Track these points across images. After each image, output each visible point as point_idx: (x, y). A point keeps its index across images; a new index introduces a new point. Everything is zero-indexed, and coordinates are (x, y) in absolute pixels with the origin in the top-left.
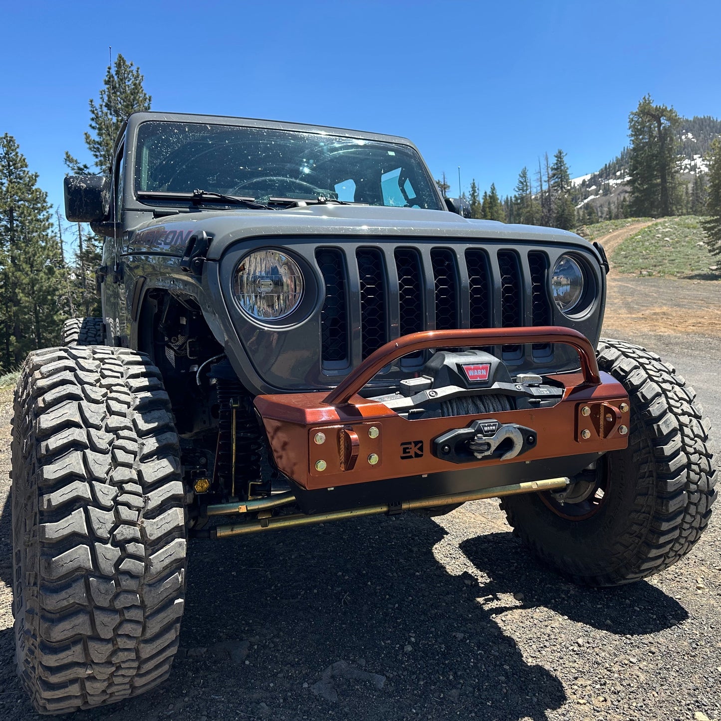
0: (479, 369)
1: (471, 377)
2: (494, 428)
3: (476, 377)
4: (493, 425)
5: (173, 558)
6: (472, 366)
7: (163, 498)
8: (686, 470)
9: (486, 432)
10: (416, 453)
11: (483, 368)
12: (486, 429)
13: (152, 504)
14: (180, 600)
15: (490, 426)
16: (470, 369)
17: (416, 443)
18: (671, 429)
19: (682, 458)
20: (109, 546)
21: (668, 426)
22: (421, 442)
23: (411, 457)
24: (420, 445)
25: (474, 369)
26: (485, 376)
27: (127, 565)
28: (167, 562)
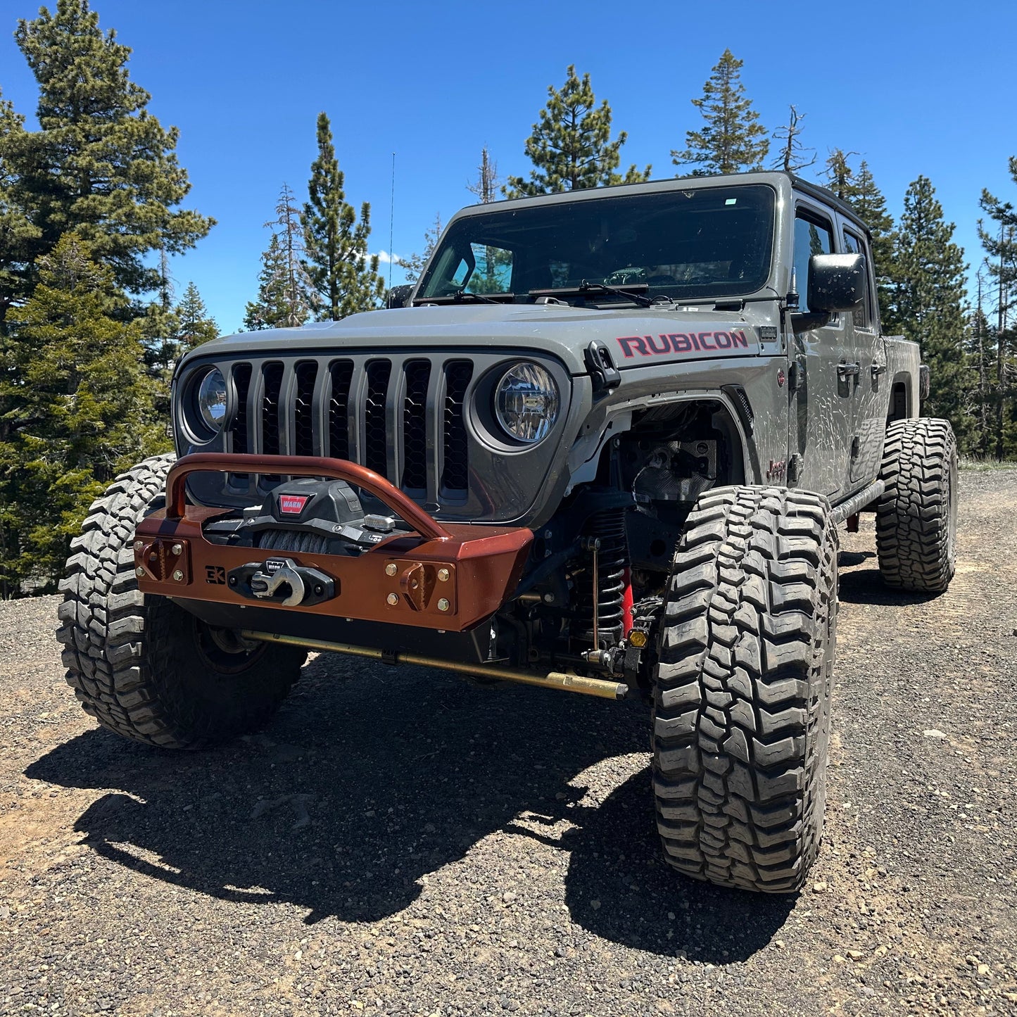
0: (295, 500)
1: (285, 509)
2: (279, 567)
3: (290, 509)
4: (279, 565)
5: (125, 630)
6: (289, 497)
7: (125, 579)
8: (696, 711)
9: (270, 570)
10: (219, 579)
11: (299, 501)
12: (270, 567)
13: (116, 582)
14: (137, 668)
15: (275, 564)
16: (286, 500)
17: (220, 569)
18: (685, 639)
19: (692, 691)
20: (86, 606)
21: (681, 635)
22: (223, 569)
23: (214, 582)
24: (222, 571)
25: (291, 500)
26: (298, 510)
27: (94, 624)
28: (120, 631)
